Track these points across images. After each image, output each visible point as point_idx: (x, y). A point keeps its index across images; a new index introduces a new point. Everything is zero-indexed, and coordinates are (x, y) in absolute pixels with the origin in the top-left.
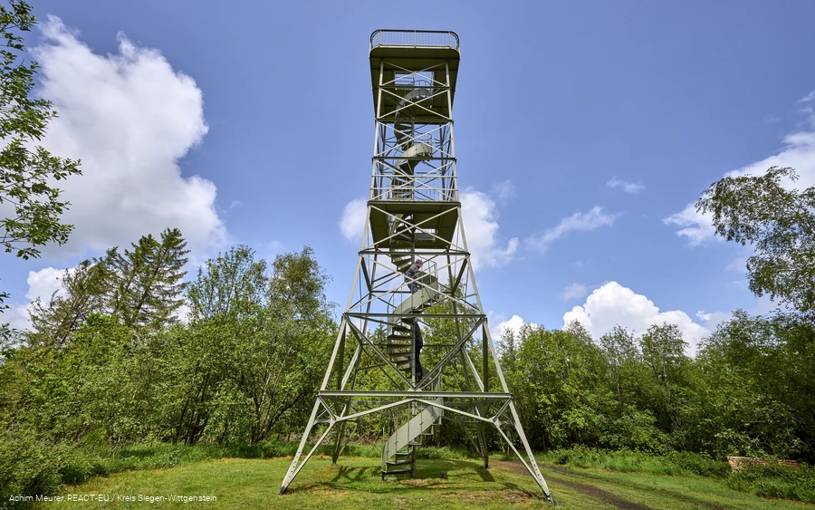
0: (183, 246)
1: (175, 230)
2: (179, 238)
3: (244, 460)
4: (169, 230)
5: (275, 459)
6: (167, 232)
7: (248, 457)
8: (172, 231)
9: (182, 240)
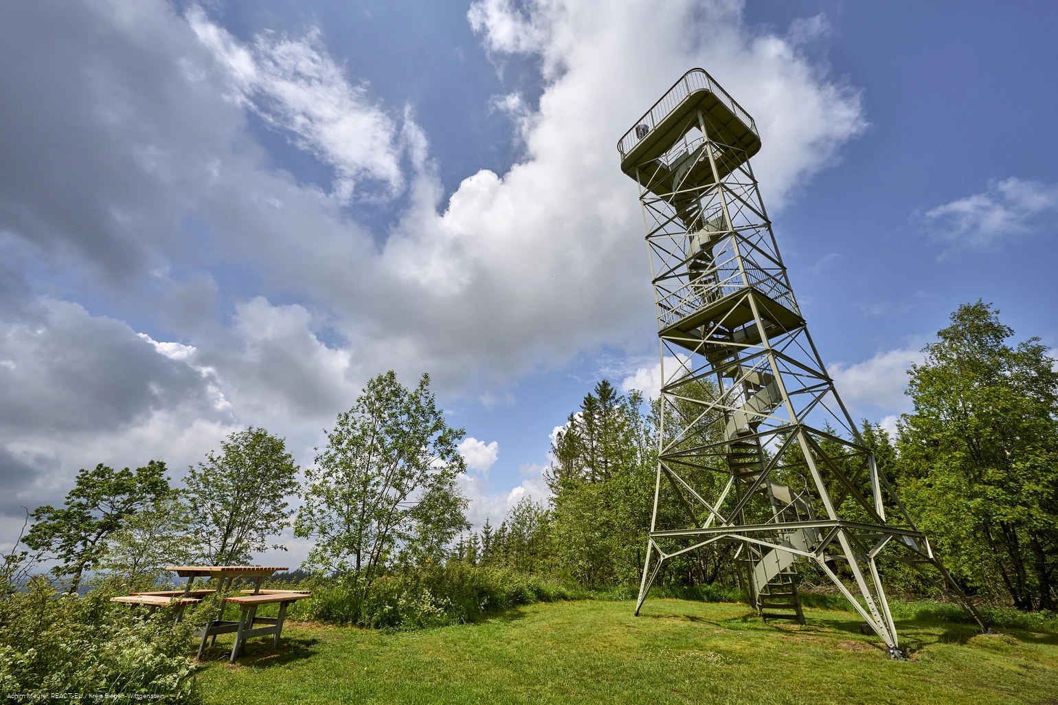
0: (615, 393)
1: (603, 382)
2: (610, 388)
3: (685, 601)
4: (599, 385)
5: (721, 603)
6: (599, 387)
7: (688, 599)
8: (601, 384)
9: (612, 389)
